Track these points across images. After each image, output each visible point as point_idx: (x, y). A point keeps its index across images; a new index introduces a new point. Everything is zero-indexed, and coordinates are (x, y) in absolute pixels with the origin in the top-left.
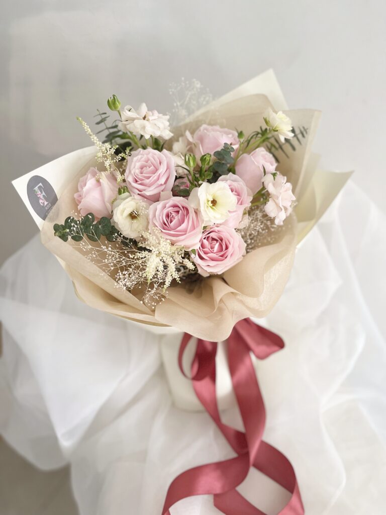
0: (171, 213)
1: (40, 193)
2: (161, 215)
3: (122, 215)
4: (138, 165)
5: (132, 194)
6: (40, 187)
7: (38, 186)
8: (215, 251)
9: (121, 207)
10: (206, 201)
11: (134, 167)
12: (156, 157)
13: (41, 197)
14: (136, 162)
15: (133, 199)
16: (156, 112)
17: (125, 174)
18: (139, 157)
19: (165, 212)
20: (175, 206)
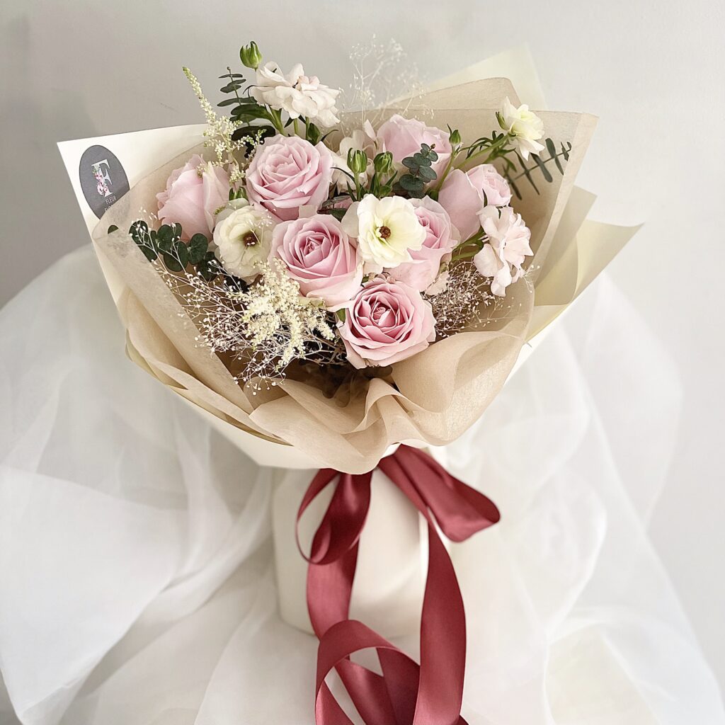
0: (309, 240)
1: (102, 174)
2: (293, 240)
3: (228, 234)
4: (272, 158)
5: (252, 202)
6: (103, 166)
7: (101, 163)
8: (380, 324)
9: (229, 220)
10: (371, 228)
11: (264, 162)
12: (303, 150)
13: (103, 181)
14: (269, 153)
15: (251, 210)
16: (316, 80)
17: (246, 171)
18: (277, 146)
19: (300, 236)
20: (319, 230)
